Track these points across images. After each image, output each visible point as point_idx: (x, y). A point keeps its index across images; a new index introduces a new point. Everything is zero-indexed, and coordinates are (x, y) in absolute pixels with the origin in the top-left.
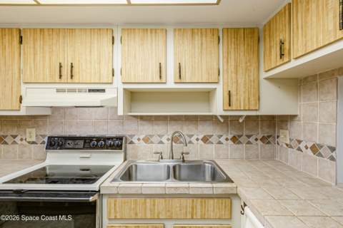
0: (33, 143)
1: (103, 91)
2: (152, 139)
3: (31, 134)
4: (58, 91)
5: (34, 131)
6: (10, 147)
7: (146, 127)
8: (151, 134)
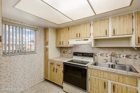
0: (70, 54)
1: (88, 40)
2: (103, 55)
3: (70, 51)
4: (76, 40)
5: (70, 50)
6: (65, 54)
7: (101, 51)
8: (103, 53)
